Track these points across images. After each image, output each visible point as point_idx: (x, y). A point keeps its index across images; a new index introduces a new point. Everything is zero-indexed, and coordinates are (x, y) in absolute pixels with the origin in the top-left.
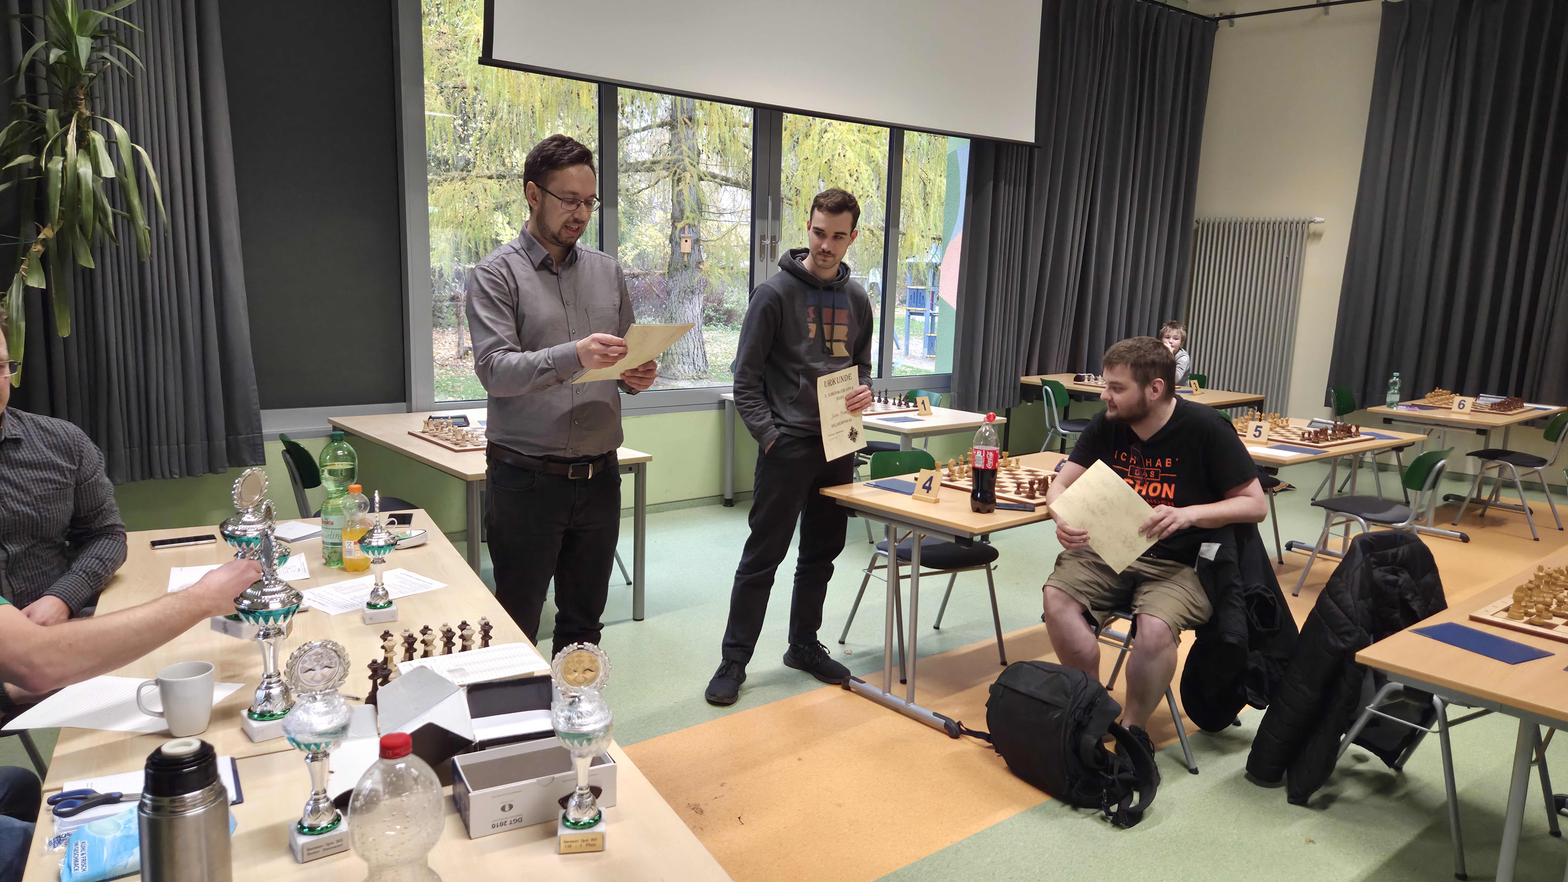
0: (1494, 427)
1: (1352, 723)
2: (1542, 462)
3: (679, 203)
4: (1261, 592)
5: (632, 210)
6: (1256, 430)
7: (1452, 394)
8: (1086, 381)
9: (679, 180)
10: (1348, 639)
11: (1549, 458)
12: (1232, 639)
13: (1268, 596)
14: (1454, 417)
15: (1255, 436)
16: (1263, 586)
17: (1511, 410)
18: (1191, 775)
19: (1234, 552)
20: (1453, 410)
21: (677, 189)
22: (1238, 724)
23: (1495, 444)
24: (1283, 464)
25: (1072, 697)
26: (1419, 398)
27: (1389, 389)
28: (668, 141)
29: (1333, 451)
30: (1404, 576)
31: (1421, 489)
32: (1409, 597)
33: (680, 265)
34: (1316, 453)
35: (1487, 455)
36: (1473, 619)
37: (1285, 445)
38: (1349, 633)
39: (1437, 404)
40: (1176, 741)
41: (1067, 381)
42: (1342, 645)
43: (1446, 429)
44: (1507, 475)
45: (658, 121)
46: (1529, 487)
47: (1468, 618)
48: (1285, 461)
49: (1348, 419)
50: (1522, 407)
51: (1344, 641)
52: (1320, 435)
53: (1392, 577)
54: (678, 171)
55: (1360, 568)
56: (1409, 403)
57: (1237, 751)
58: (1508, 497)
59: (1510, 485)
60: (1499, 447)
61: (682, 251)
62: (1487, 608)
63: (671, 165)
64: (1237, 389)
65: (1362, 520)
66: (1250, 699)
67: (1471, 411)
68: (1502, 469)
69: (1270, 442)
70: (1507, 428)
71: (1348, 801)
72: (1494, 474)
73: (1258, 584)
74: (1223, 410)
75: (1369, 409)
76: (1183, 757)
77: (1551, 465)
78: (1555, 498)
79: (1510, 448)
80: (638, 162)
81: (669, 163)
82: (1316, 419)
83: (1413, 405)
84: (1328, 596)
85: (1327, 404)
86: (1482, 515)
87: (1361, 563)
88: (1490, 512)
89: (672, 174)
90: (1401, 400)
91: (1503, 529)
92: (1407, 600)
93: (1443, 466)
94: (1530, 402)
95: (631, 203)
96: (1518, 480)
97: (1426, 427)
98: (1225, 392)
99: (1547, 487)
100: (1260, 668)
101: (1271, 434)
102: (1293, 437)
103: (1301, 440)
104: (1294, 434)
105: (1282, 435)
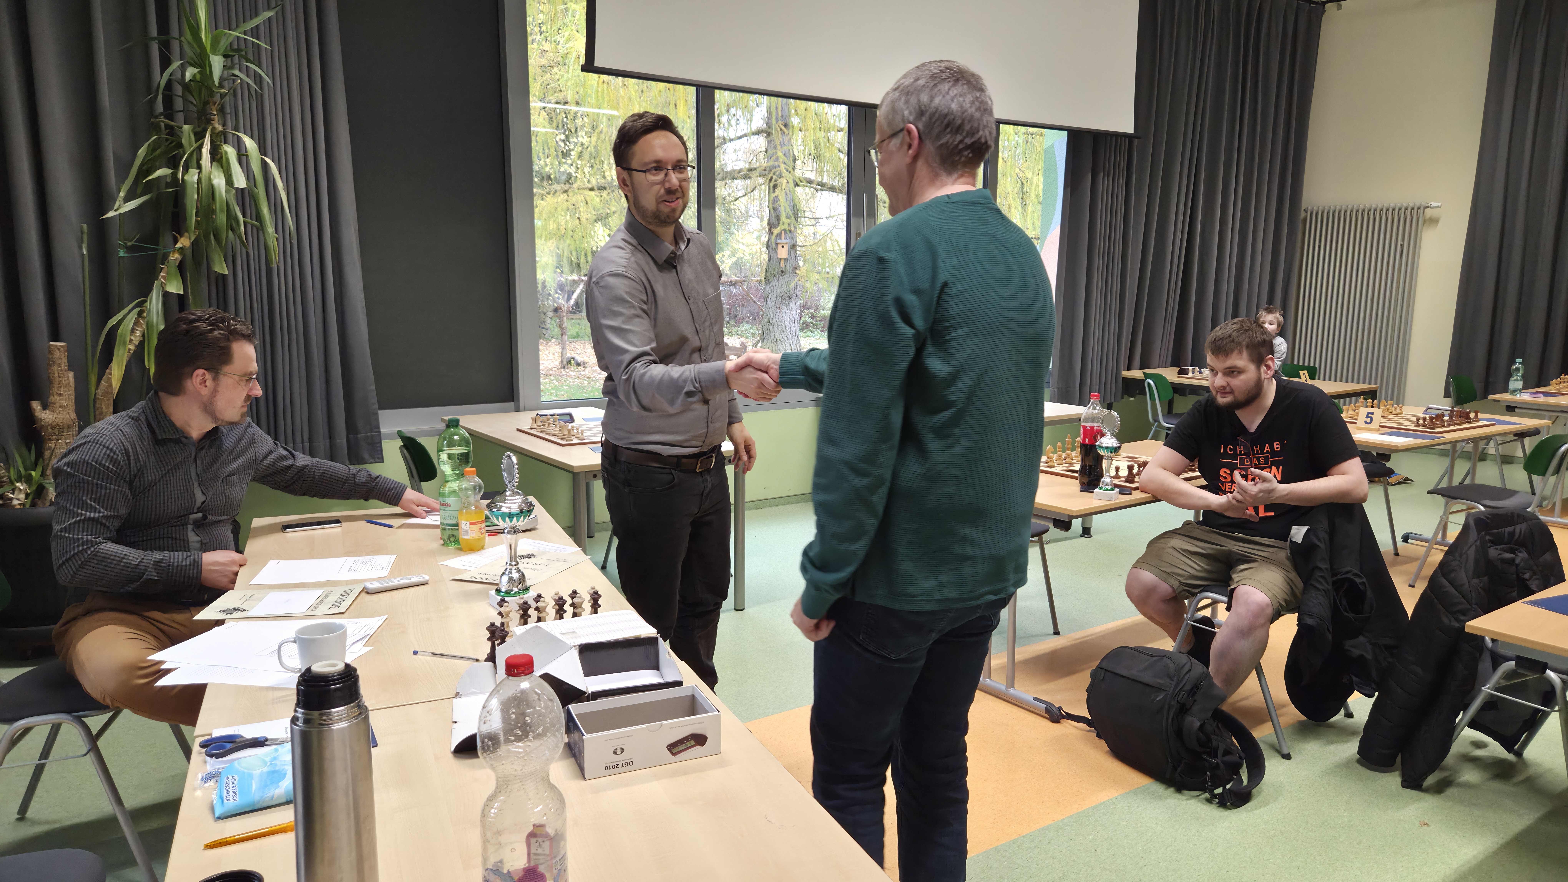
1: (1469, 702)
3: (775, 209)
5: (728, 219)
6: (1367, 417)
8: (1190, 374)
9: (775, 187)
15: (1366, 422)
18: (1284, 760)
21: (773, 195)
22: (1347, 711)
24: (1395, 450)
25: (1175, 680)
26: (1544, 385)
28: (764, 149)
29: (1450, 437)
30: (1522, 555)
31: (1545, 473)
32: (1526, 576)
33: (776, 270)
34: (1432, 439)
37: (1398, 432)
39: (1563, 391)
41: (1170, 374)
45: (754, 129)
48: (1400, 447)
49: (1467, 405)
52: (1435, 421)
53: (1508, 556)
54: (774, 177)
55: (1474, 546)
56: (1533, 390)
61: (779, 256)
63: (767, 172)
64: (1349, 380)
65: (1481, 507)
66: (1358, 686)
69: (1381, 429)
71: (1464, 785)
75: (1490, 396)
80: (734, 171)
81: (765, 170)
82: (1431, 405)
83: (1538, 392)
84: (1440, 575)
89: (768, 181)
92: (1525, 579)
93: (1566, 450)
95: (728, 211)
97: (1551, 413)
98: (1337, 383)
100: (1367, 655)
101: (1383, 420)
102: (1407, 423)
103: (1415, 426)
104: (1408, 420)
105: (1395, 422)
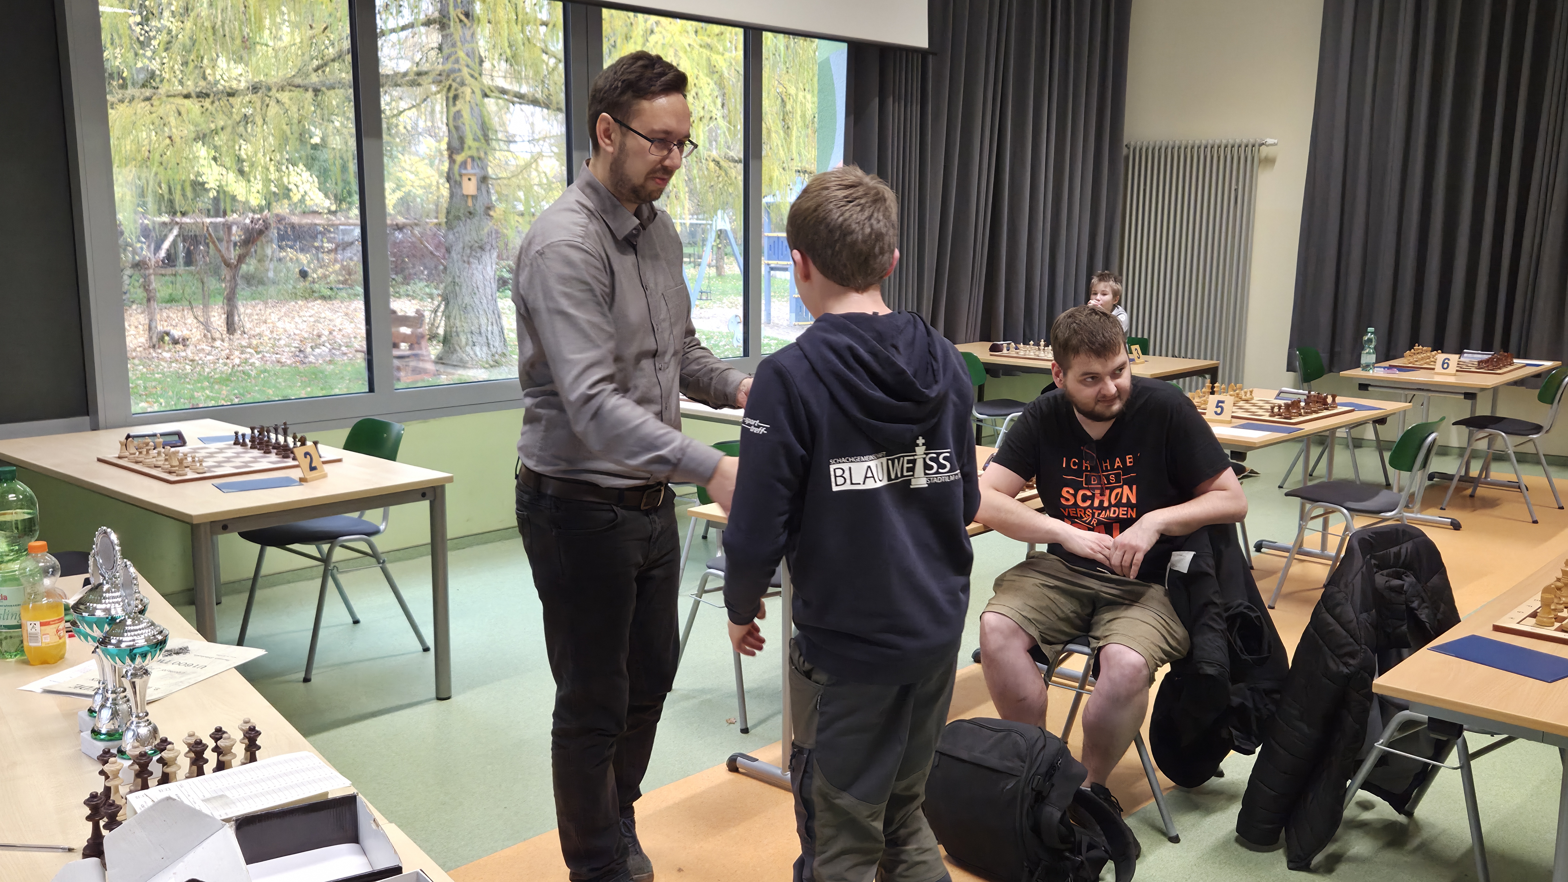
0: (1483, 389)
1: (1359, 763)
2: (1538, 429)
3: (457, 128)
4: (1245, 611)
6: (1217, 407)
7: (1432, 351)
8: (1005, 351)
9: (455, 98)
10: (1352, 662)
11: (1546, 425)
12: (1210, 670)
13: (1253, 615)
14: (1438, 379)
15: (1216, 413)
16: (1247, 603)
17: (1500, 369)
18: (1171, 844)
19: (1211, 562)
20: (1436, 371)
22: (1221, 775)
23: (1483, 410)
24: (1252, 447)
25: (1028, 761)
26: (1394, 358)
27: (1363, 349)
29: (1309, 428)
30: (1409, 580)
31: (1410, 469)
32: (1415, 604)
33: (462, 211)
34: (1290, 431)
35: (1475, 423)
36: (1497, 628)
37: (1252, 423)
38: (1352, 655)
39: (1417, 365)
40: (1151, 804)
41: (981, 351)
42: (1346, 670)
43: (1430, 394)
44: (1499, 445)
46: (1523, 458)
47: (1491, 628)
48: (1255, 443)
49: (1320, 386)
50: (1511, 364)
51: (1346, 664)
52: (1291, 408)
53: (1396, 582)
55: (1360, 573)
56: (1387, 364)
57: (1222, 809)
58: (1500, 473)
59: (1501, 457)
60: (1488, 413)
61: (465, 192)
62: (1510, 615)
64: (1183, 354)
65: (1345, 511)
66: (1237, 743)
67: (1457, 371)
68: (1491, 439)
69: (1234, 420)
70: (1495, 390)
71: (1355, 859)
72: (1482, 445)
73: (1240, 601)
74: (1175, 381)
75: (1343, 373)
76: (1160, 823)
77: (1547, 432)
78: (1552, 470)
79: (1500, 414)
82: (1284, 389)
83: (1391, 367)
84: (1324, 610)
85: (1290, 368)
86: (1472, 496)
87: (1362, 567)
88: (1481, 491)
90: (1378, 361)
91: (1496, 511)
92: (1414, 609)
93: (1435, 440)
94: (1518, 357)
96: (1510, 451)
97: (1407, 392)
98: (1170, 358)
99: (1543, 458)
100: (1246, 703)
101: (1234, 409)
102: (1260, 412)
103: (1270, 416)
104: (1261, 408)
105: (1247, 411)
